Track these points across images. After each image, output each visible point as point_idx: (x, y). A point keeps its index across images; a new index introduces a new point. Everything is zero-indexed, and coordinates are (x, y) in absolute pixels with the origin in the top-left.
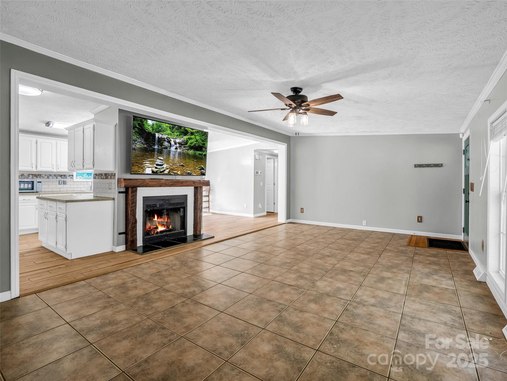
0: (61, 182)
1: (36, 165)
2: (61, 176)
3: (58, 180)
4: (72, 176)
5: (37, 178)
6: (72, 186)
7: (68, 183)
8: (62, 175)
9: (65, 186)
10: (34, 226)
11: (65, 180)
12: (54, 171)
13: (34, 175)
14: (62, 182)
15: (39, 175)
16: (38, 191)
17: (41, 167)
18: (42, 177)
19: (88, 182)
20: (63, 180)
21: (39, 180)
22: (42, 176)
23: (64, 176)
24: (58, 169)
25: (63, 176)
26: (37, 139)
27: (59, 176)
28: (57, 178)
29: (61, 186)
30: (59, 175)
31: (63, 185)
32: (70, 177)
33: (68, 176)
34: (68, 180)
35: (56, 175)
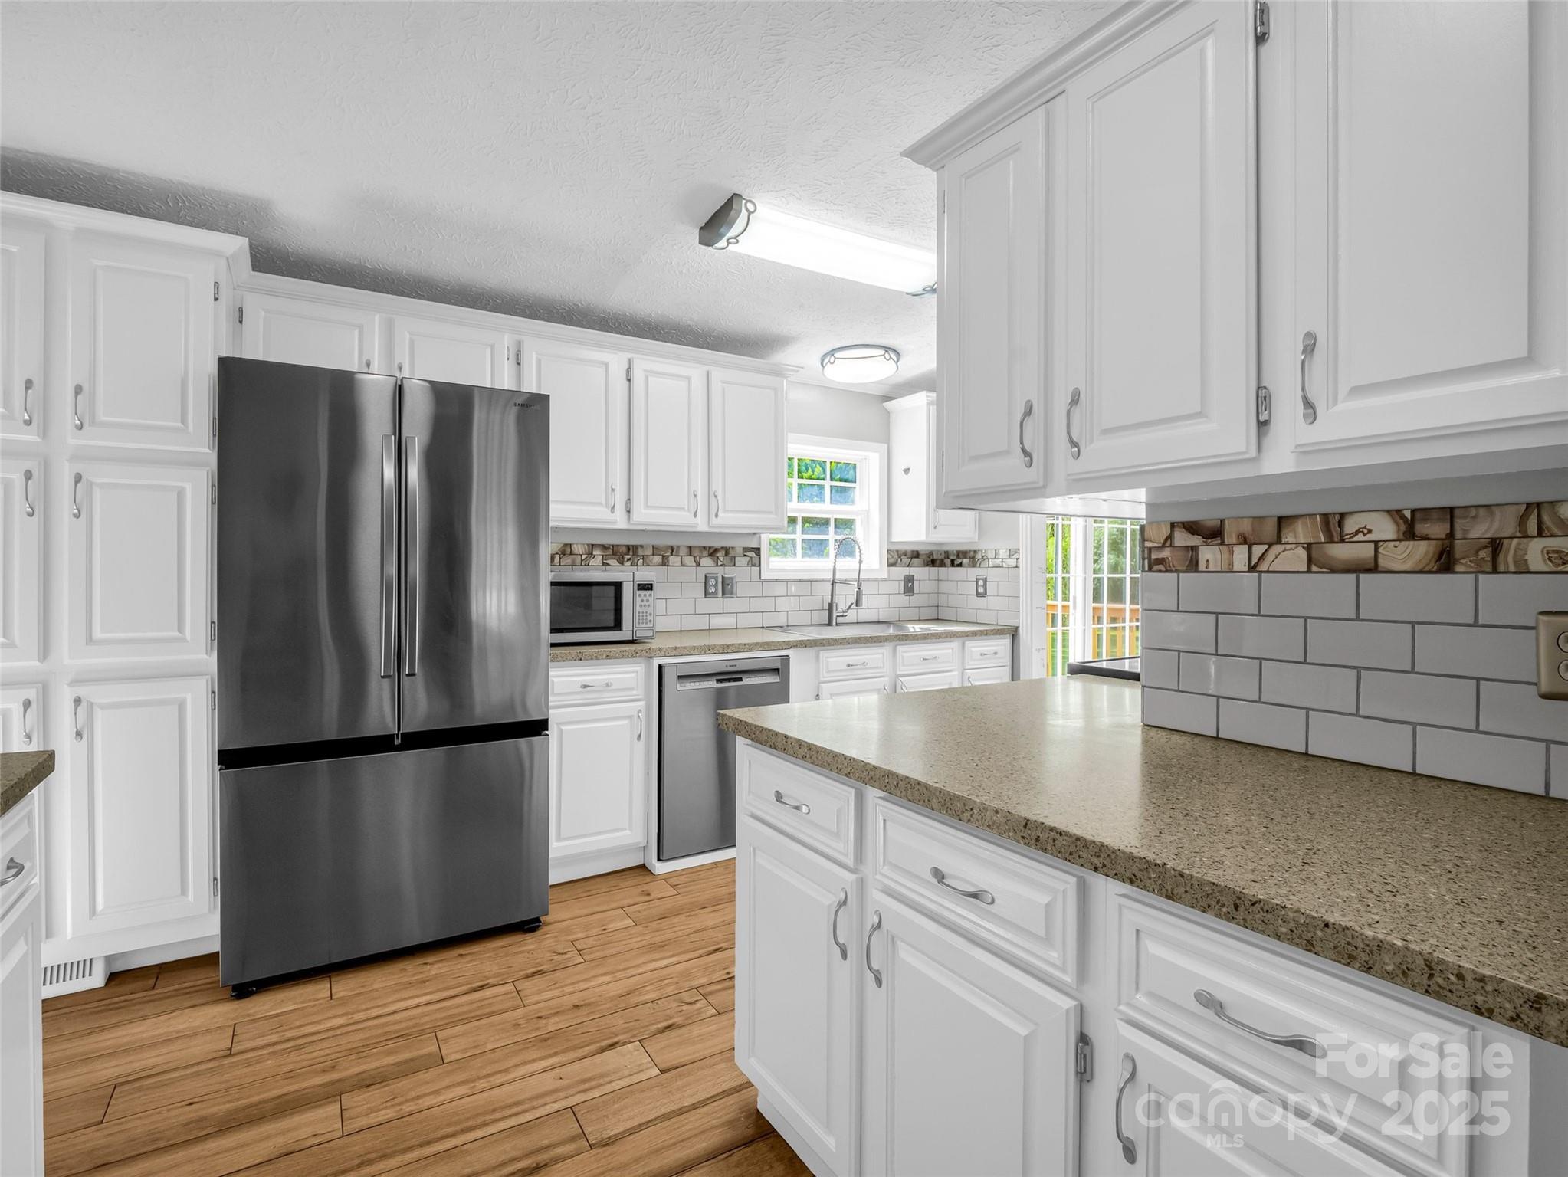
0: (712, 582)
1: (626, 498)
2: (713, 552)
3: (702, 572)
4: (757, 551)
5: (622, 563)
6: (758, 604)
7: (740, 589)
8: (716, 550)
9: (731, 604)
10: (628, 832)
11: (729, 572)
12: (700, 529)
13: (610, 552)
14: (716, 586)
15: (628, 547)
16: (640, 634)
17: (647, 507)
18: (641, 562)
19: (817, 580)
20: (719, 572)
21: (644, 575)
22: (640, 552)
23: (727, 550)
24: (717, 516)
25: (721, 555)
26: (633, 355)
27: (705, 553)
28: (698, 565)
29: (714, 604)
30: (705, 548)
31: (721, 599)
32: (747, 556)
33: (740, 551)
34: (739, 572)
35: (695, 547)
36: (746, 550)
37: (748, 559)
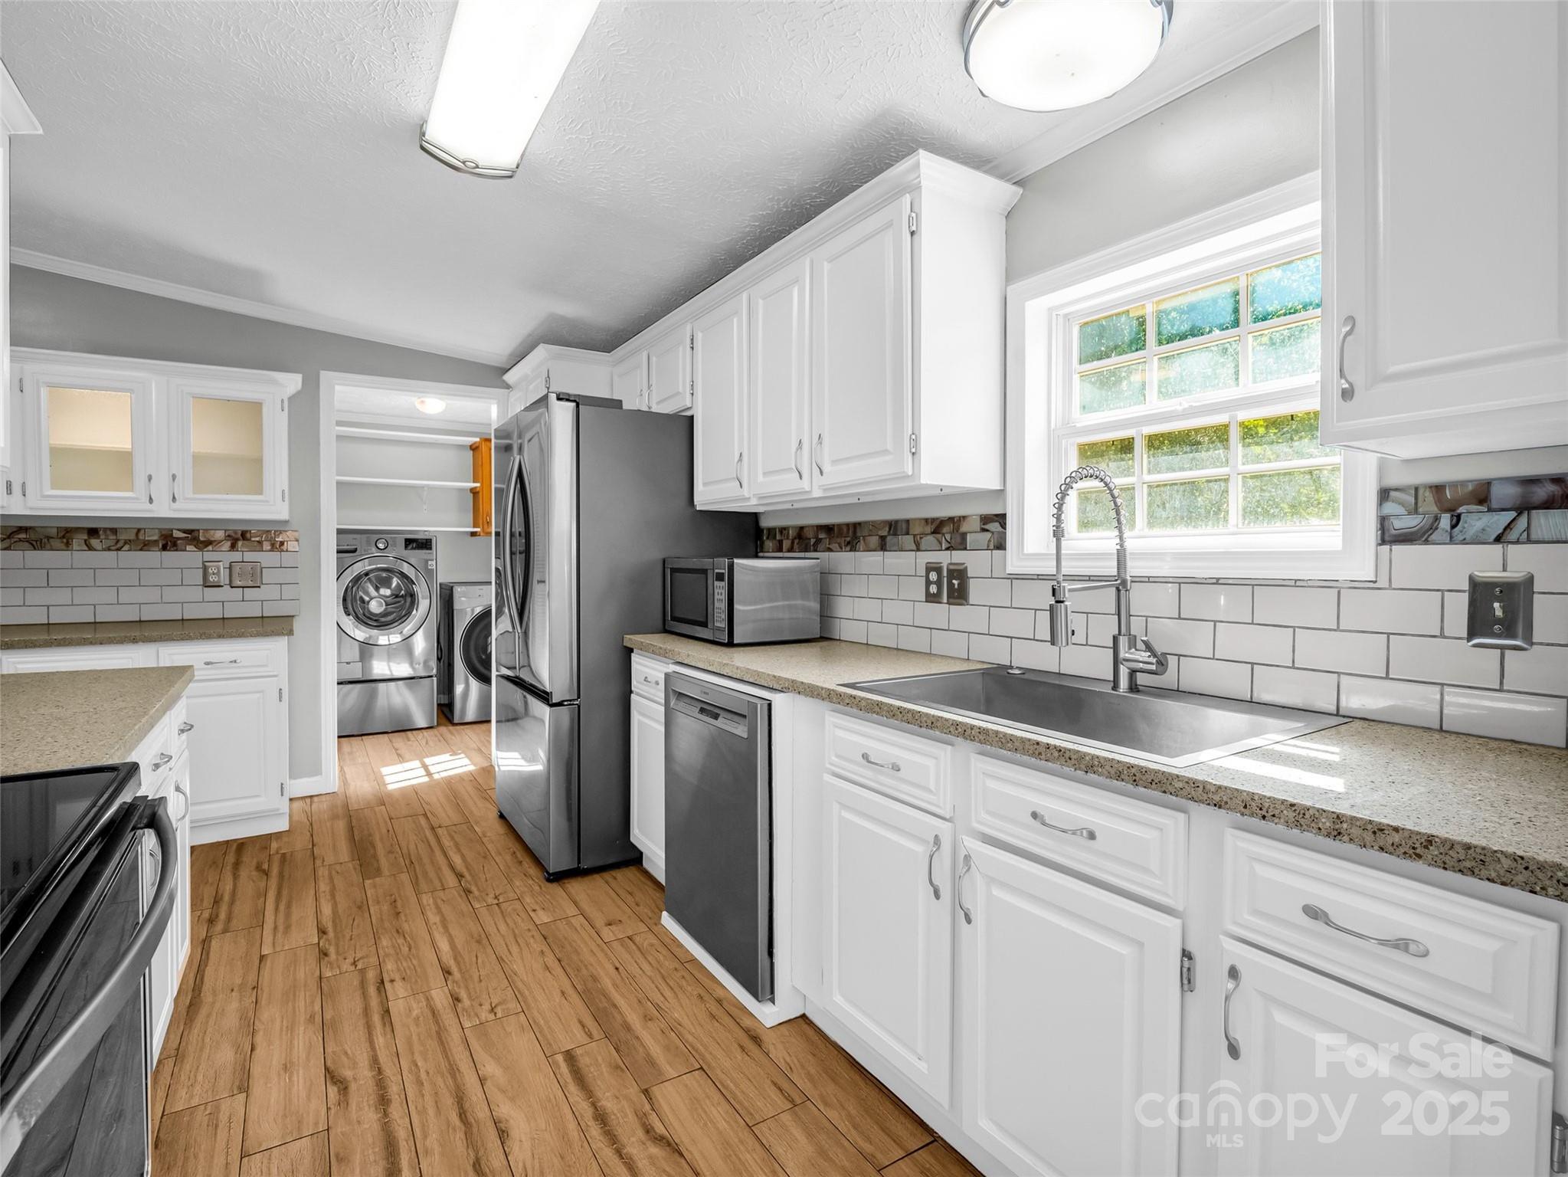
0: (935, 576)
2: (938, 527)
3: (921, 560)
4: (1001, 520)
7: (975, 590)
8: (942, 523)
9: (959, 615)
11: (957, 559)
14: (940, 582)
20: (946, 558)
23: (956, 522)
25: (947, 530)
27: (927, 528)
28: (918, 548)
29: (940, 612)
30: (926, 520)
31: (947, 605)
32: (987, 530)
33: (976, 524)
34: (974, 561)
35: (915, 520)
36: (986, 519)
37: (988, 535)
